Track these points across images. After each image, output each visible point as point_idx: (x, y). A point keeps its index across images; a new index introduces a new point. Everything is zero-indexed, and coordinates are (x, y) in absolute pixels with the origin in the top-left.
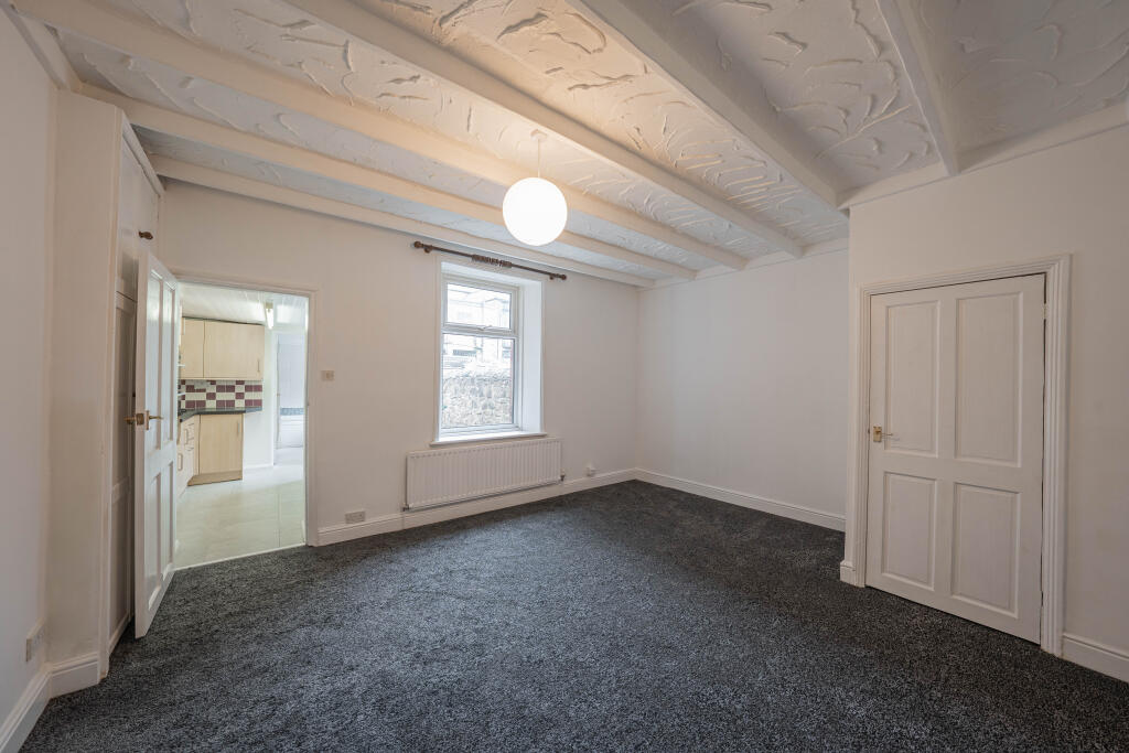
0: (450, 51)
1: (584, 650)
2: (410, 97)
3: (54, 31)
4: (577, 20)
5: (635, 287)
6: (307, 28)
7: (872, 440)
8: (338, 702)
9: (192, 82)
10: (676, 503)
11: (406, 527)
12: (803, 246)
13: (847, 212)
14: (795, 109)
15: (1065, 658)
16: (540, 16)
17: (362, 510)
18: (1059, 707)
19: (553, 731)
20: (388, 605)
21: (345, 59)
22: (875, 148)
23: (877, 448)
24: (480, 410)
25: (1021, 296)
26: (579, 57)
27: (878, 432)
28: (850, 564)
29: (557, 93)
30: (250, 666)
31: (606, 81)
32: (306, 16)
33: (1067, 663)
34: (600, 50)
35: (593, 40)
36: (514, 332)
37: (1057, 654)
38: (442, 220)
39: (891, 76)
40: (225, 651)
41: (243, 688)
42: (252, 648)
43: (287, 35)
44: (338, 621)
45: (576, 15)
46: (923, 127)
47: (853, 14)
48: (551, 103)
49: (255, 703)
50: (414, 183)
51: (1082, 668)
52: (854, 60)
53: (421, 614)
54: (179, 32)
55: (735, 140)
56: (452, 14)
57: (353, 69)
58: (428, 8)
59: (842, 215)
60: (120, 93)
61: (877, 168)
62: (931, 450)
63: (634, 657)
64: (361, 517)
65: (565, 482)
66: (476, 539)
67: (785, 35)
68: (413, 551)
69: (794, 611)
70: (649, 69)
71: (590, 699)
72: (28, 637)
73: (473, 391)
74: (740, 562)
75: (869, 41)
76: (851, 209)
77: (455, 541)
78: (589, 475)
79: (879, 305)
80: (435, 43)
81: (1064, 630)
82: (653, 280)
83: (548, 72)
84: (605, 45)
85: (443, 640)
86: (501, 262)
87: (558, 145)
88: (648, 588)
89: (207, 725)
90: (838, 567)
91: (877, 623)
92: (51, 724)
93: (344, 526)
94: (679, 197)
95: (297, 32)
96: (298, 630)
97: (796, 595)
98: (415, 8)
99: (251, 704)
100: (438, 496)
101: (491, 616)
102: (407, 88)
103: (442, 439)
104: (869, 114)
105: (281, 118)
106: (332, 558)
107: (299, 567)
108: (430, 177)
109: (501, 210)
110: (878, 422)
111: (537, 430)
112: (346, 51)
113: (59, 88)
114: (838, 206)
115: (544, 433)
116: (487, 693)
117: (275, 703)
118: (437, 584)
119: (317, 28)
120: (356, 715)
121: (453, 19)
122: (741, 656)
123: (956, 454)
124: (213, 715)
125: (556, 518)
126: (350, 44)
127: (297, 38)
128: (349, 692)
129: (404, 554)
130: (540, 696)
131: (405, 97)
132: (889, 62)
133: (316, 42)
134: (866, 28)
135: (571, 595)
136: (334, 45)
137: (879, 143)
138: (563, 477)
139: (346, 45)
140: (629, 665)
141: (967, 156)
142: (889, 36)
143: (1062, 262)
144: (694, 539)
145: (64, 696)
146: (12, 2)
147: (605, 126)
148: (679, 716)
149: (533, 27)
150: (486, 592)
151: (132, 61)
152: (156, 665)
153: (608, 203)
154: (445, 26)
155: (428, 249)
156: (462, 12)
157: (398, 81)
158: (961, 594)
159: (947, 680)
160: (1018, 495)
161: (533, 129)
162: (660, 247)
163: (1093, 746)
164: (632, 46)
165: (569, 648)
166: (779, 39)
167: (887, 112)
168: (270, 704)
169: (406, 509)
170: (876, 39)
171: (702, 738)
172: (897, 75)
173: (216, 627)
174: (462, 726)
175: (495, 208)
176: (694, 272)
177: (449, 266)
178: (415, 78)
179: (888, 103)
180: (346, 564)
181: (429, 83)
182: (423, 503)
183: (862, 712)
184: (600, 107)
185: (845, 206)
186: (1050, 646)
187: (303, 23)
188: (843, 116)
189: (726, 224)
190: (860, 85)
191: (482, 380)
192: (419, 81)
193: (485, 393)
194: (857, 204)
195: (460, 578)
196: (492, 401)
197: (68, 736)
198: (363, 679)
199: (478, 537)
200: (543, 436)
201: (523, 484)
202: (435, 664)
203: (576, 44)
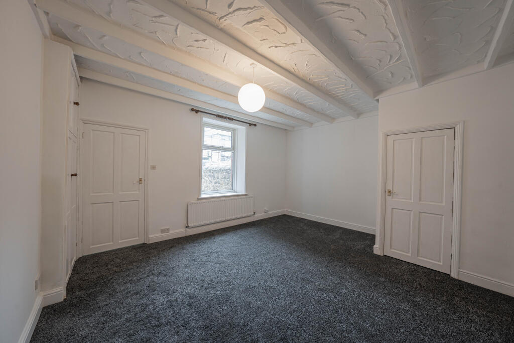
0: (222, 30)
1: (272, 282)
2: (201, 48)
3: (47, 14)
4: (277, 21)
5: (286, 130)
6: (162, 18)
7: (387, 194)
8: (171, 305)
9: (105, 38)
10: (303, 224)
11: (187, 235)
12: (358, 114)
13: (378, 100)
14: (361, 59)
15: (459, 279)
16: (261, 19)
17: (167, 227)
18: (456, 296)
19: (263, 312)
20: (185, 267)
21: (176, 31)
22: (390, 75)
23: (389, 198)
24: (213, 184)
25: (445, 137)
26: (275, 35)
27: (389, 192)
28: (378, 246)
29: (264, 49)
30: (130, 292)
31: (285, 45)
32: (162, 13)
33: (460, 281)
34: (284, 33)
35: (281, 28)
36: (233, 149)
37: (456, 278)
38: (205, 99)
39: (398, 48)
40: (117, 287)
41: (129, 301)
42: (129, 285)
43: (153, 21)
44: (164, 273)
45: (277, 19)
46: (409, 68)
47: (385, 24)
48: (261, 53)
49: (136, 306)
50: (195, 83)
51: (465, 283)
52: (385, 42)
53: (201, 270)
54: (106, 18)
55: (334, 70)
56: (225, 16)
57: (178, 36)
58: (215, 13)
59: (376, 102)
60: (70, 40)
61: (391, 83)
62: (411, 199)
63: (293, 284)
64: (168, 230)
65: (255, 215)
66: (219, 239)
67: (358, 31)
68: (192, 245)
69: (356, 265)
70: (303, 41)
71: (277, 300)
72: (36, 279)
73: (210, 176)
74: (332, 247)
75: (390, 35)
76: (380, 99)
77: (210, 241)
78: (265, 212)
79: (391, 139)
80: (216, 27)
81: (459, 268)
82: (293, 127)
83: (261, 40)
84: (287, 31)
85: (212, 280)
86: (229, 118)
87: (262, 69)
88: (295, 258)
89: (116, 315)
90: (373, 248)
91: (389, 269)
92: (46, 317)
93: (160, 234)
94: (309, 92)
95: (158, 20)
96: (148, 277)
97: (356, 259)
98: (210, 13)
99: (133, 307)
100: (201, 221)
101: (231, 270)
102: (200, 44)
103: (203, 196)
104: (389, 62)
105: (142, 54)
106: (156, 248)
107: (142, 252)
108: (203, 80)
109: (237, 97)
110: (389, 187)
111: (244, 193)
112: (177, 28)
113: (45, 38)
114: (374, 98)
115: (245, 194)
116: (234, 299)
117: (144, 306)
118: (205, 258)
119: (167, 19)
120: (180, 309)
121: (225, 18)
122: (336, 282)
123: (420, 200)
124: (118, 311)
125: (252, 230)
126: (179, 26)
127: (157, 22)
128: (175, 301)
129: (188, 246)
130: (256, 300)
131: (198, 47)
132: (398, 43)
133: (164, 24)
134: (389, 30)
135: (264, 261)
136: (172, 25)
137: (392, 74)
138: (254, 213)
139: (178, 26)
140: (291, 287)
141: (426, 80)
142: (398, 33)
143: (461, 124)
144: (313, 238)
145: (49, 306)
146: (35, 3)
147: (282, 63)
148: (313, 305)
149: (258, 23)
150: (226, 260)
151: (80, 28)
152: (87, 292)
153: (278, 94)
154: (221, 20)
155: (197, 111)
156: (230, 15)
157: (197, 41)
158: (421, 257)
159: (416, 288)
160: (444, 216)
161: (251, 63)
162: (298, 113)
163: (468, 308)
164: (299, 33)
165: (266, 281)
166: (356, 32)
167: (396, 62)
168: (142, 307)
169: (187, 227)
170: (393, 34)
171: (323, 313)
172: (400, 48)
173: (110, 277)
174: (225, 312)
175: (235, 97)
176: (312, 124)
177: (206, 119)
178: (204, 40)
179: (396, 59)
180: (163, 250)
181: (210, 42)
182: (195, 224)
183: (384, 301)
184: (281, 56)
185: (377, 98)
186: (454, 275)
187: (161, 16)
188: (379, 62)
189: (327, 104)
190: (386, 51)
191: (214, 171)
192: (206, 42)
193: (216, 176)
194: (382, 98)
195: (215, 255)
196: (219, 180)
197: (56, 321)
198: (181, 296)
199: (220, 239)
200: (246, 195)
201: (237, 216)
202: (210, 289)
203: (274, 30)
